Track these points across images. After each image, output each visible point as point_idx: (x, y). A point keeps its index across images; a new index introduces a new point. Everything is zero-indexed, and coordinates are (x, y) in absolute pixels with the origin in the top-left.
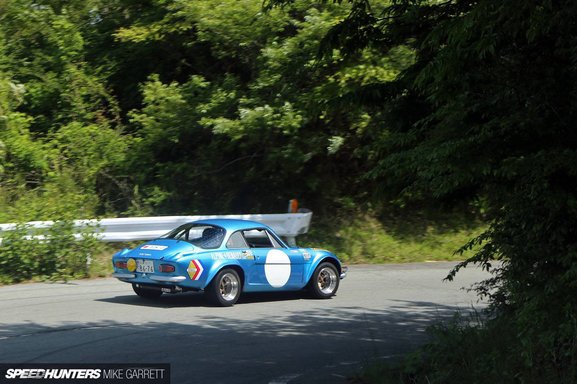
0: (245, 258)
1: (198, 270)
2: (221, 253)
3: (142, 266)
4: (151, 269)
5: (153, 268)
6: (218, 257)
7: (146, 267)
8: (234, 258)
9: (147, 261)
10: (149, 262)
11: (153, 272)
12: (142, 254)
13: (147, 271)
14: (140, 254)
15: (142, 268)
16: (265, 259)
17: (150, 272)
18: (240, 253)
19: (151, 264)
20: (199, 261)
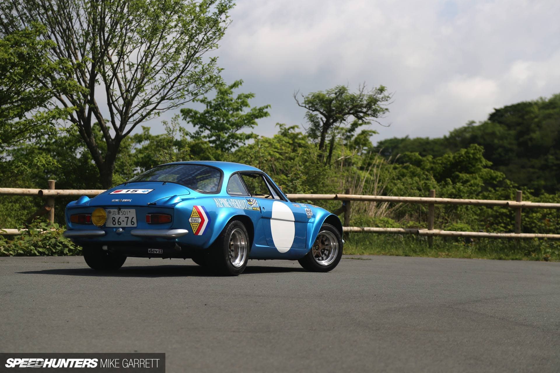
0: (250, 208)
1: (203, 220)
2: (226, 199)
3: (117, 217)
4: (132, 222)
5: (135, 220)
6: (222, 203)
7: (123, 218)
8: (240, 208)
9: (126, 210)
10: (128, 210)
11: (135, 225)
12: (117, 200)
13: (124, 225)
14: (113, 200)
15: (116, 221)
16: (270, 213)
17: (129, 225)
18: (245, 201)
19: (132, 213)
20: (203, 207)
